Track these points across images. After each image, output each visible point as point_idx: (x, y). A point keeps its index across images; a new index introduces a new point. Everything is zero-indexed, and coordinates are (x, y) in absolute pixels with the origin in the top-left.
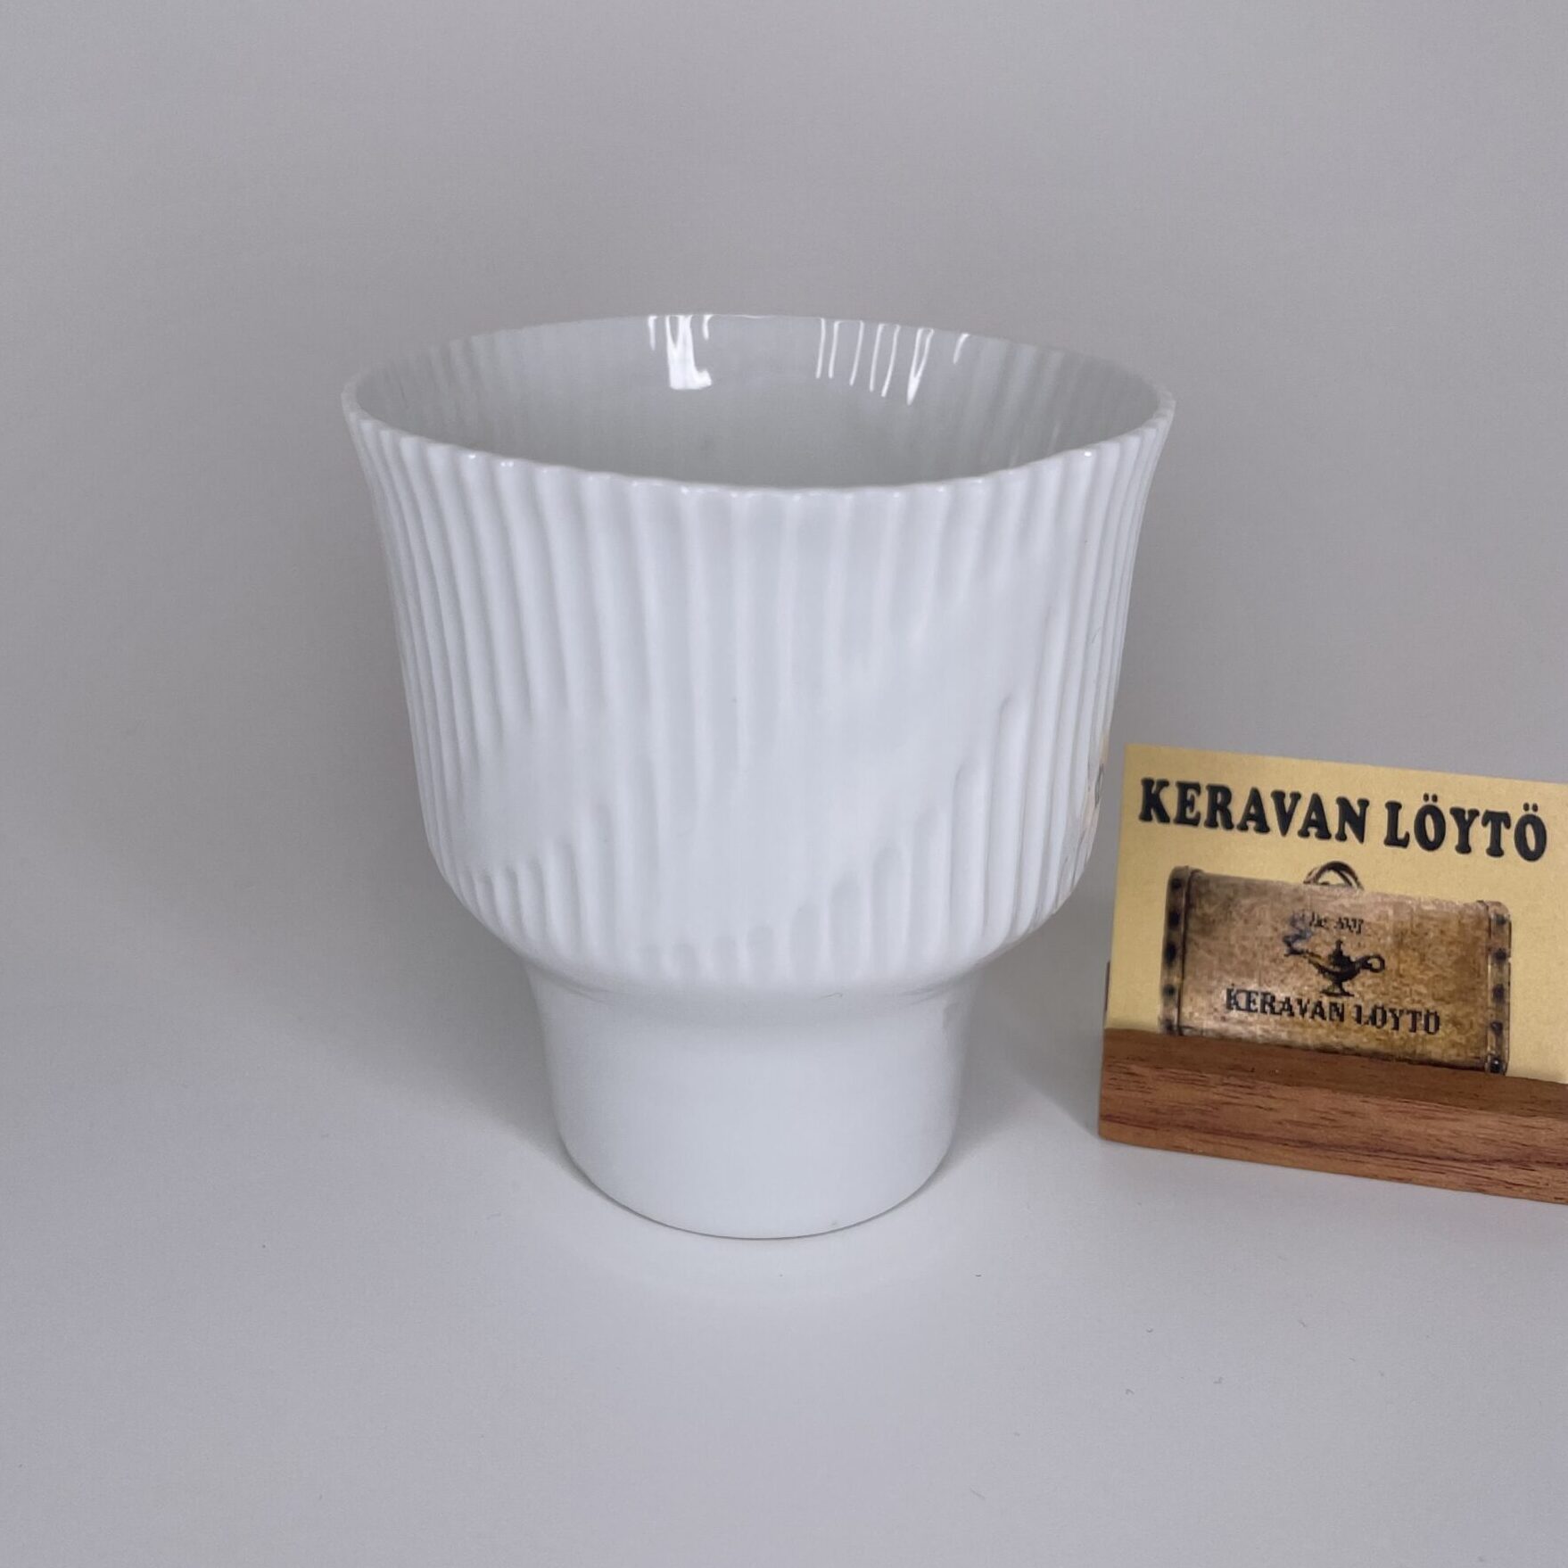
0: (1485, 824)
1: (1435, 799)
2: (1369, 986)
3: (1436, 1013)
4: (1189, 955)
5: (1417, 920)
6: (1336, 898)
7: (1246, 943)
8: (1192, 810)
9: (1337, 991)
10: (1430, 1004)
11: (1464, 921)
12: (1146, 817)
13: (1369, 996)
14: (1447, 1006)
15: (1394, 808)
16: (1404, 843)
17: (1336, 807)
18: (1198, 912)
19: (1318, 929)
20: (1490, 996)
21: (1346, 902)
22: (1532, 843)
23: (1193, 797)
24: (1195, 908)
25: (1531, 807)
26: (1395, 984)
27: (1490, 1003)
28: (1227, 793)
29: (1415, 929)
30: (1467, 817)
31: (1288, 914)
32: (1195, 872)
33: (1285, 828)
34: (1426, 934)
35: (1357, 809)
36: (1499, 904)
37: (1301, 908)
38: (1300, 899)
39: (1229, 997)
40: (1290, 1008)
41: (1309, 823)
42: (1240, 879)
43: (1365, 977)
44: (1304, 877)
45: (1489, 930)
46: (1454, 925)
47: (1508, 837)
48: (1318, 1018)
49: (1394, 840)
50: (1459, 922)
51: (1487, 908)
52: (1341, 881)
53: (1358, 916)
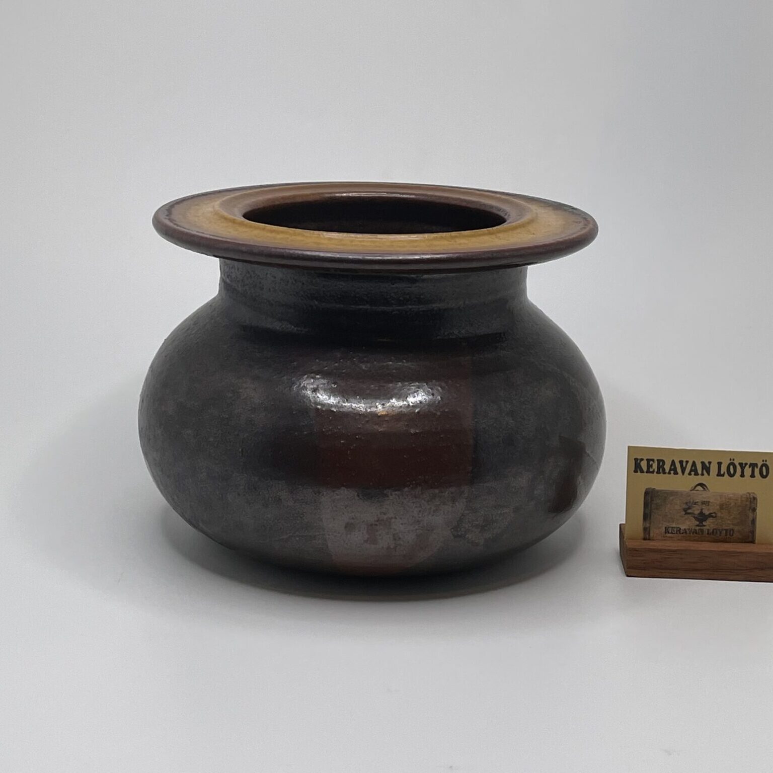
0: (750, 467)
1: (734, 460)
2: (712, 523)
3: (733, 530)
4: (652, 516)
5: (727, 500)
6: (701, 495)
7: (671, 512)
8: (652, 467)
9: (701, 525)
10: (731, 527)
11: (743, 499)
12: (636, 471)
13: (712, 526)
14: (737, 527)
15: (720, 464)
16: (723, 475)
17: (701, 465)
18: (655, 502)
19: (695, 506)
20: (750, 523)
21: (704, 496)
22: (765, 474)
23: (652, 464)
24: (653, 500)
25: (765, 460)
26: (720, 521)
27: (750, 525)
28: (663, 462)
29: (728, 503)
30: (744, 465)
31: (685, 501)
32: (654, 489)
33: (683, 473)
34: (730, 504)
35: (708, 465)
36: (753, 493)
37: (689, 498)
38: (689, 496)
39: (665, 531)
40: (686, 532)
41: (691, 471)
42: (669, 490)
43: (710, 520)
44: (690, 489)
45: (751, 502)
46: (739, 501)
47: (757, 471)
48: (695, 534)
49: (719, 474)
50: (742, 501)
51: (750, 495)
52: (702, 489)
53: (707, 500)
